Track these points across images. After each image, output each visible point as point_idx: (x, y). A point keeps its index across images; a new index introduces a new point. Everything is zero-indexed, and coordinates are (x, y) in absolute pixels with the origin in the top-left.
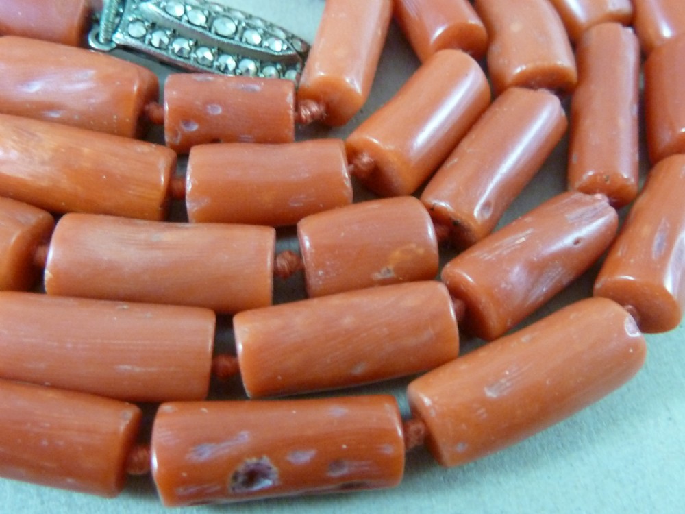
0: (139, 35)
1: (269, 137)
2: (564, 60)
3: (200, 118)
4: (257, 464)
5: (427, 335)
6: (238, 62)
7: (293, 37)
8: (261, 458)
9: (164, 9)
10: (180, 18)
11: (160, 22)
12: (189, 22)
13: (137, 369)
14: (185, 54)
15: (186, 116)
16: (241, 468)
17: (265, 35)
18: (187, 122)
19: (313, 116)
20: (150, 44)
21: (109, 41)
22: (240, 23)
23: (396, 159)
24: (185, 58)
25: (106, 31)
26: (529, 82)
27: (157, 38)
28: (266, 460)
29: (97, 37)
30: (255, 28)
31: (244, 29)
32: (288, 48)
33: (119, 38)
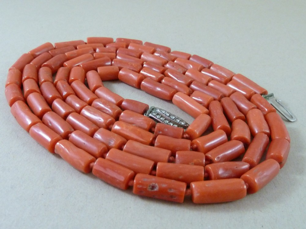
0: (154, 115)
1: (176, 137)
2: (247, 136)
3: (162, 131)
4: (154, 185)
5: (197, 173)
6: (173, 124)
7: (187, 123)
8: (156, 184)
9: (161, 111)
10: (164, 113)
11: (159, 114)
12: (165, 114)
13: (137, 165)
14: (163, 120)
15: (159, 130)
16: (151, 184)
17: (180, 121)
18: (159, 131)
19: (186, 137)
20: (156, 117)
21: (148, 115)
22: (176, 117)
23: (201, 145)
24: (162, 121)
25: (148, 113)
26: (237, 139)
27: (158, 117)
28: (157, 185)
29: (146, 114)
30: (179, 119)
31: (177, 119)
32: (185, 124)
33: (150, 115)
